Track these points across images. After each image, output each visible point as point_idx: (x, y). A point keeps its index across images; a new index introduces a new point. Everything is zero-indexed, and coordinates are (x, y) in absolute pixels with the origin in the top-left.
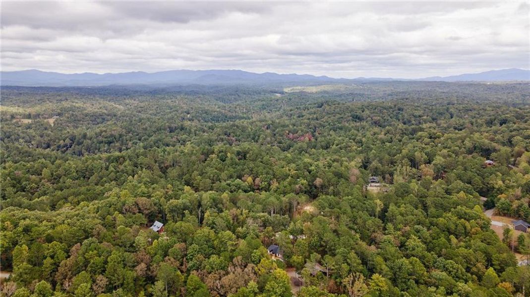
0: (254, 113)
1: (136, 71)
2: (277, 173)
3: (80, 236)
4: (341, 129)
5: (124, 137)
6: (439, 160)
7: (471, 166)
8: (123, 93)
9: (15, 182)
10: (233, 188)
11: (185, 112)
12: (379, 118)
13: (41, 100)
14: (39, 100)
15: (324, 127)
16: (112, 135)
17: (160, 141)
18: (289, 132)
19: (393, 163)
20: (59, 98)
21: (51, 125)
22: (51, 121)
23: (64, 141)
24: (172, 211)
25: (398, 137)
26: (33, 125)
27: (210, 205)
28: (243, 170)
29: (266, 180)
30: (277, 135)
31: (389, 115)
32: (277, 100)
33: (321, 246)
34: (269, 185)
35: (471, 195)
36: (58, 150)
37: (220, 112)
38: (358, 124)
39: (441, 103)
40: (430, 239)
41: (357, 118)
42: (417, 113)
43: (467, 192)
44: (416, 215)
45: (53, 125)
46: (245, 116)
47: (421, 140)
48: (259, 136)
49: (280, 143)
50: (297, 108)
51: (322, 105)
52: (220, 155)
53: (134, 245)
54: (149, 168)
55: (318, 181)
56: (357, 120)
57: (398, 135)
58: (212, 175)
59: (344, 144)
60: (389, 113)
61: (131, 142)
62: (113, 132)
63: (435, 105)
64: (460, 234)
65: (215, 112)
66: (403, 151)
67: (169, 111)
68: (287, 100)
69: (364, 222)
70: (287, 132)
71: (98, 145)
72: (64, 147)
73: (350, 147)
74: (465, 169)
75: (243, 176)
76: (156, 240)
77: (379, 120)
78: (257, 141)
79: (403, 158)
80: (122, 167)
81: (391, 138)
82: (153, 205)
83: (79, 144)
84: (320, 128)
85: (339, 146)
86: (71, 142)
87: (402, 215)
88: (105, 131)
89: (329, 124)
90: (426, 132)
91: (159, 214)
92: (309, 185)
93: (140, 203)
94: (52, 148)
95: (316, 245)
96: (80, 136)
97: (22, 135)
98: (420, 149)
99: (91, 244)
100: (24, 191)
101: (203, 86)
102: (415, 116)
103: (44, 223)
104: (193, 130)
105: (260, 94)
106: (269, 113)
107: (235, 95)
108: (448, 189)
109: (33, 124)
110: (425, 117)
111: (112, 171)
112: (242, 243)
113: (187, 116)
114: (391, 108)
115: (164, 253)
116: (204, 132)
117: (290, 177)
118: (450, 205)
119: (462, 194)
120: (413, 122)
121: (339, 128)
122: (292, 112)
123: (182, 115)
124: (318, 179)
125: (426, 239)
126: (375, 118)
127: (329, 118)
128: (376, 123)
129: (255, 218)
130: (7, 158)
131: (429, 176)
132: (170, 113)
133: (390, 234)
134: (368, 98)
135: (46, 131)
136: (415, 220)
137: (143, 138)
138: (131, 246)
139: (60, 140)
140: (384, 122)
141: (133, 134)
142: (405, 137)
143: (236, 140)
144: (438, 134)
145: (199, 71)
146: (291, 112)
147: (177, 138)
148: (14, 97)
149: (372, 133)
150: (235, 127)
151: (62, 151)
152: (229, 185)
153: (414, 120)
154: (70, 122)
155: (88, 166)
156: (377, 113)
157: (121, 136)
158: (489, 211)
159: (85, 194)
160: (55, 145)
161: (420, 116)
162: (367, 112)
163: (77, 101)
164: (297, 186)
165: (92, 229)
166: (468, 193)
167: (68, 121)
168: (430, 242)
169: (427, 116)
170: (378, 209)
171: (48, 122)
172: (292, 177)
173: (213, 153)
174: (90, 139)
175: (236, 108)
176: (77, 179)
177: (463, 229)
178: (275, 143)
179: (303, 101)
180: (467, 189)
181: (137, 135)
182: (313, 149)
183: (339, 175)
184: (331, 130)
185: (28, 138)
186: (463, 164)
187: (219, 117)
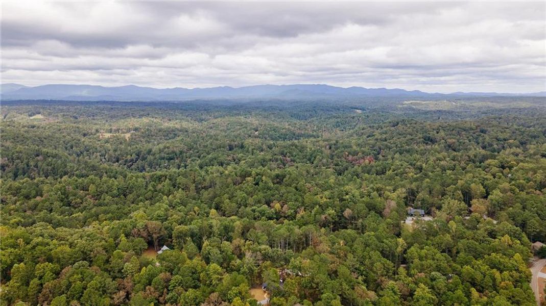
0: (325, 131)
1: (223, 86)
2: (306, 200)
3: (77, 258)
4: (408, 151)
5: (185, 154)
6: (496, 195)
7: (533, 205)
8: (203, 108)
9: (64, 197)
10: (257, 214)
11: (254, 129)
12: (454, 140)
13: (127, 114)
14: (124, 116)
15: (390, 149)
16: (173, 152)
17: (215, 159)
18: (349, 153)
19: (443, 194)
20: (142, 113)
21: (126, 140)
22: (128, 136)
23: (131, 156)
24: (178, 237)
25: (463, 164)
26: (111, 140)
27: (219, 232)
28: (273, 195)
29: (293, 207)
30: (335, 157)
31: (468, 138)
32: (353, 118)
33: (312, 287)
34: (296, 212)
35: (519, 240)
36: (125, 164)
37: (289, 129)
38: (429, 147)
39: (541, 124)
40: (444, 289)
41: (429, 140)
42: (501, 136)
43: (514, 235)
44: (437, 260)
45: (128, 139)
46: (315, 133)
47: (488, 169)
48: (315, 158)
49: (337, 165)
50: (370, 127)
51: (398, 124)
52: (257, 177)
53: (123, 271)
54: (186, 188)
55: (347, 212)
56: (429, 143)
57: (463, 162)
58: (240, 200)
59: (402, 170)
60: (468, 135)
61: (190, 159)
62: (175, 149)
63: (534, 126)
64: (487, 287)
65: (283, 129)
66: (459, 181)
67: (239, 127)
68: (364, 117)
69: (372, 264)
70: (347, 153)
71: (159, 160)
72: (131, 162)
73: (406, 173)
74: (524, 208)
75: (272, 202)
76: (144, 268)
77: (454, 143)
78: (313, 163)
79: (457, 189)
80: (160, 186)
81: (455, 165)
82: (163, 229)
83: (144, 159)
84: (386, 150)
85: (396, 172)
86: (137, 157)
87: (421, 259)
88: (168, 148)
89: (397, 146)
90: (498, 159)
91: (169, 238)
92: (338, 216)
93: (150, 226)
94: (120, 162)
95: (306, 286)
96: (145, 152)
97: (98, 148)
98: (479, 180)
99: (80, 267)
100: (69, 205)
101: (284, 102)
102: (498, 140)
103: (55, 241)
104: (250, 149)
105: (339, 110)
106: (342, 131)
107: (312, 111)
108: (493, 231)
109: (111, 138)
110: (511, 141)
111: (150, 190)
112: (227, 277)
113: (254, 133)
114: (471, 129)
115: (148, 281)
116: (262, 151)
117: (318, 206)
118: (485, 250)
119: (507, 237)
120: (495, 146)
121: (406, 151)
122: (364, 131)
123: (250, 132)
124: (347, 209)
125: (440, 290)
126: (449, 141)
127: (398, 138)
128: (450, 147)
129: (254, 251)
130: (76, 171)
131: (477, 214)
132: (240, 129)
133: (400, 280)
134: (458, 116)
135: (120, 146)
136: (434, 266)
137: (202, 155)
138: (120, 271)
139: (127, 154)
140: (459, 146)
141: (193, 151)
142: (470, 165)
143: (291, 161)
144: (512, 162)
145: (283, 86)
146: (362, 131)
147: (233, 157)
148: (106, 112)
149: (435, 158)
150: (294, 147)
151: (128, 166)
152: (254, 211)
153: (497, 144)
154: (144, 137)
155: (129, 184)
156: (454, 135)
157: (181, 152)
158: (541, 260)
159: (113, 213)
160: (123, 159)
161: (505, 140)
162: (442, 133)
163: (156, 116)
164: (323, 217)
165: (91, 251)
166: (515, 237)
167: (142, 136)
168: (444, 293)
169: (515, 140)
170: (399, 249)
171: (124, 136)
172: (320, 206)
173: (250, 175)
174: (154, 155)
175: (307, 125)
176: (117, 196)
177: (491, 281)
178: (332, 166)
179: (382, 119)
180: (515, 233)
181: (198, 152)
182: (366, 175)
183: (371, 207)
184: (396, 152)
185: (103, 152)
186: (523, 202)
187: (287, 135)
